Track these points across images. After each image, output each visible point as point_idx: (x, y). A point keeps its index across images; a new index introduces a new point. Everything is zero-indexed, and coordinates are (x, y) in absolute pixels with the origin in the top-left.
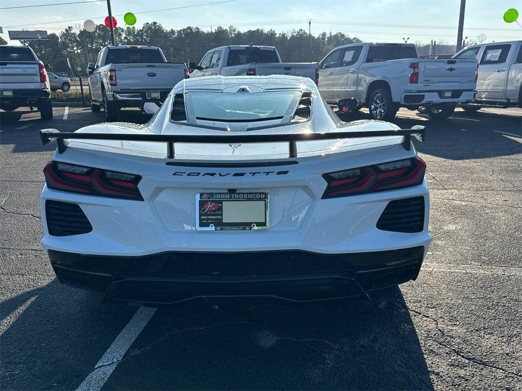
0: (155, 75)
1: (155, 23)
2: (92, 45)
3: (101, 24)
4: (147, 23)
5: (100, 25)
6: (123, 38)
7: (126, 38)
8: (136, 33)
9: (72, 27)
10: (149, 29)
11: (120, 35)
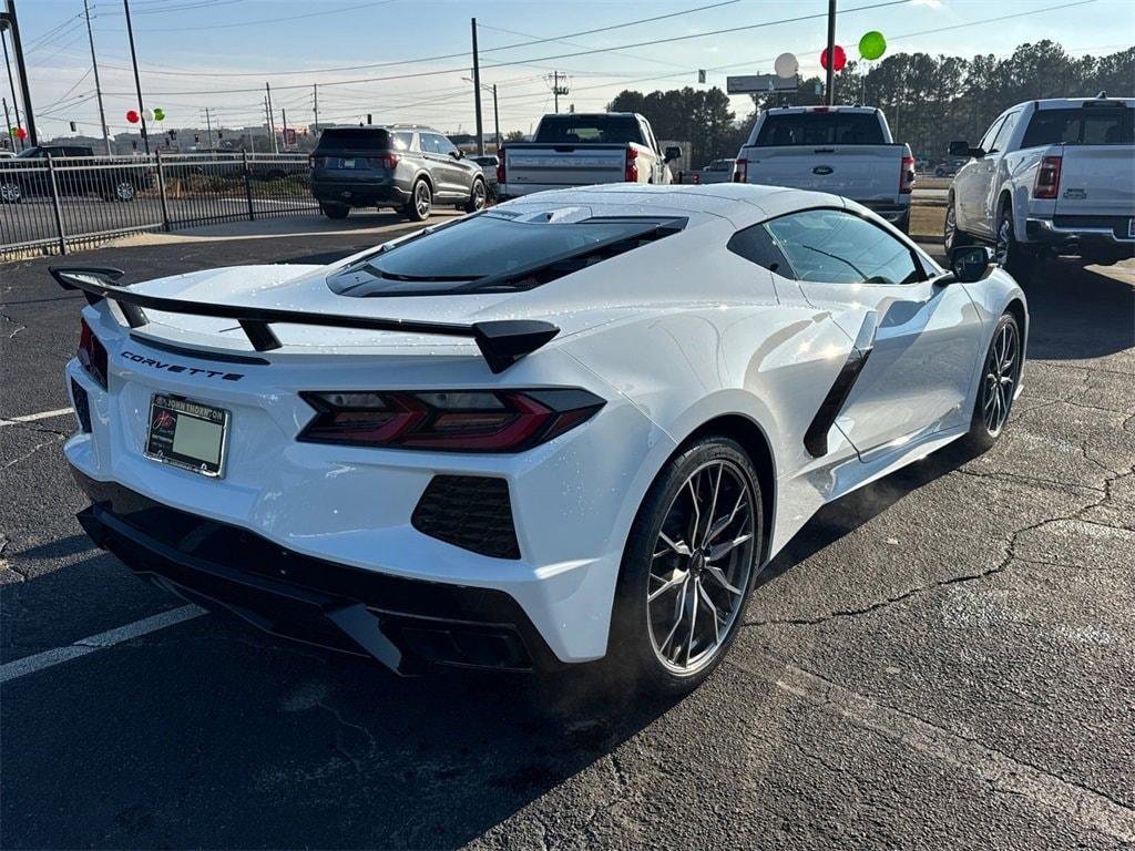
0: (831, 171)
1: (1046, 43)
2: (890, 100)
3: (917, 52)
4: (1028, 45)
5: (915, 55)
6: (961, 81)
7: (967, 81)
8: (994, 69)
9: (855, 63)
10: (1028, 57)
11: (957, 74)
